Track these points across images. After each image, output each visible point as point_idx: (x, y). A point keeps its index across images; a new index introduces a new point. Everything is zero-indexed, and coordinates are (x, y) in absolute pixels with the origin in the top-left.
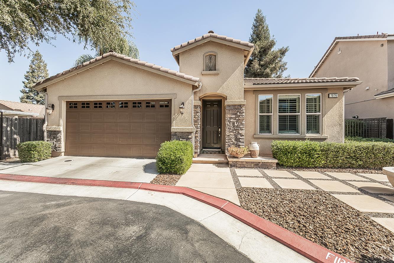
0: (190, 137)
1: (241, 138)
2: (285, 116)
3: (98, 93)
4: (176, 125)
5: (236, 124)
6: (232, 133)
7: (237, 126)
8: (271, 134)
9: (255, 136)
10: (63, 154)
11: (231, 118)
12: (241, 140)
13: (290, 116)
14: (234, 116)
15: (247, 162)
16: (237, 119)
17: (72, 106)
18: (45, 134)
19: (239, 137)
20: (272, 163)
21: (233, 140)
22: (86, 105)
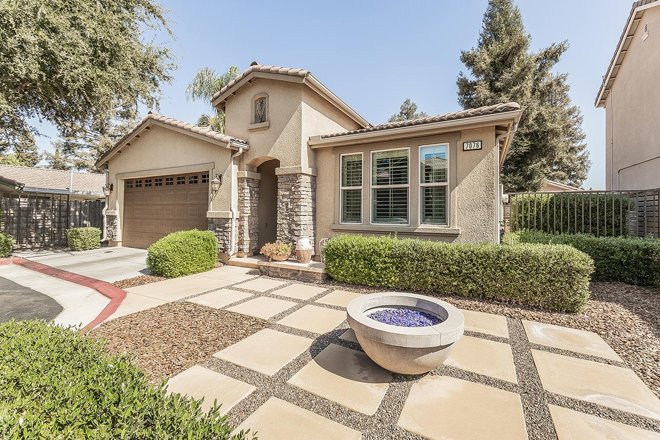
0: (226, 225)
1: (296, 228)
2: (386, 191)
3: (146, 168)
4: (214, 208)
5: (289, 207)
6: (285, 221)
7: (292, 210)
8: (360, 224)
9: (335, 227)
10: (120, 244)
11: (284, 196)
12: (295, 232)
13: (396, 191)
14: (287, 193)
15: (281, 269)
16: (292, 197)
17: (129, 184)
18: (105, 219)
19: (294, 227)
20: (315, 273)
21: (286, 232)
22: (139, 182)
